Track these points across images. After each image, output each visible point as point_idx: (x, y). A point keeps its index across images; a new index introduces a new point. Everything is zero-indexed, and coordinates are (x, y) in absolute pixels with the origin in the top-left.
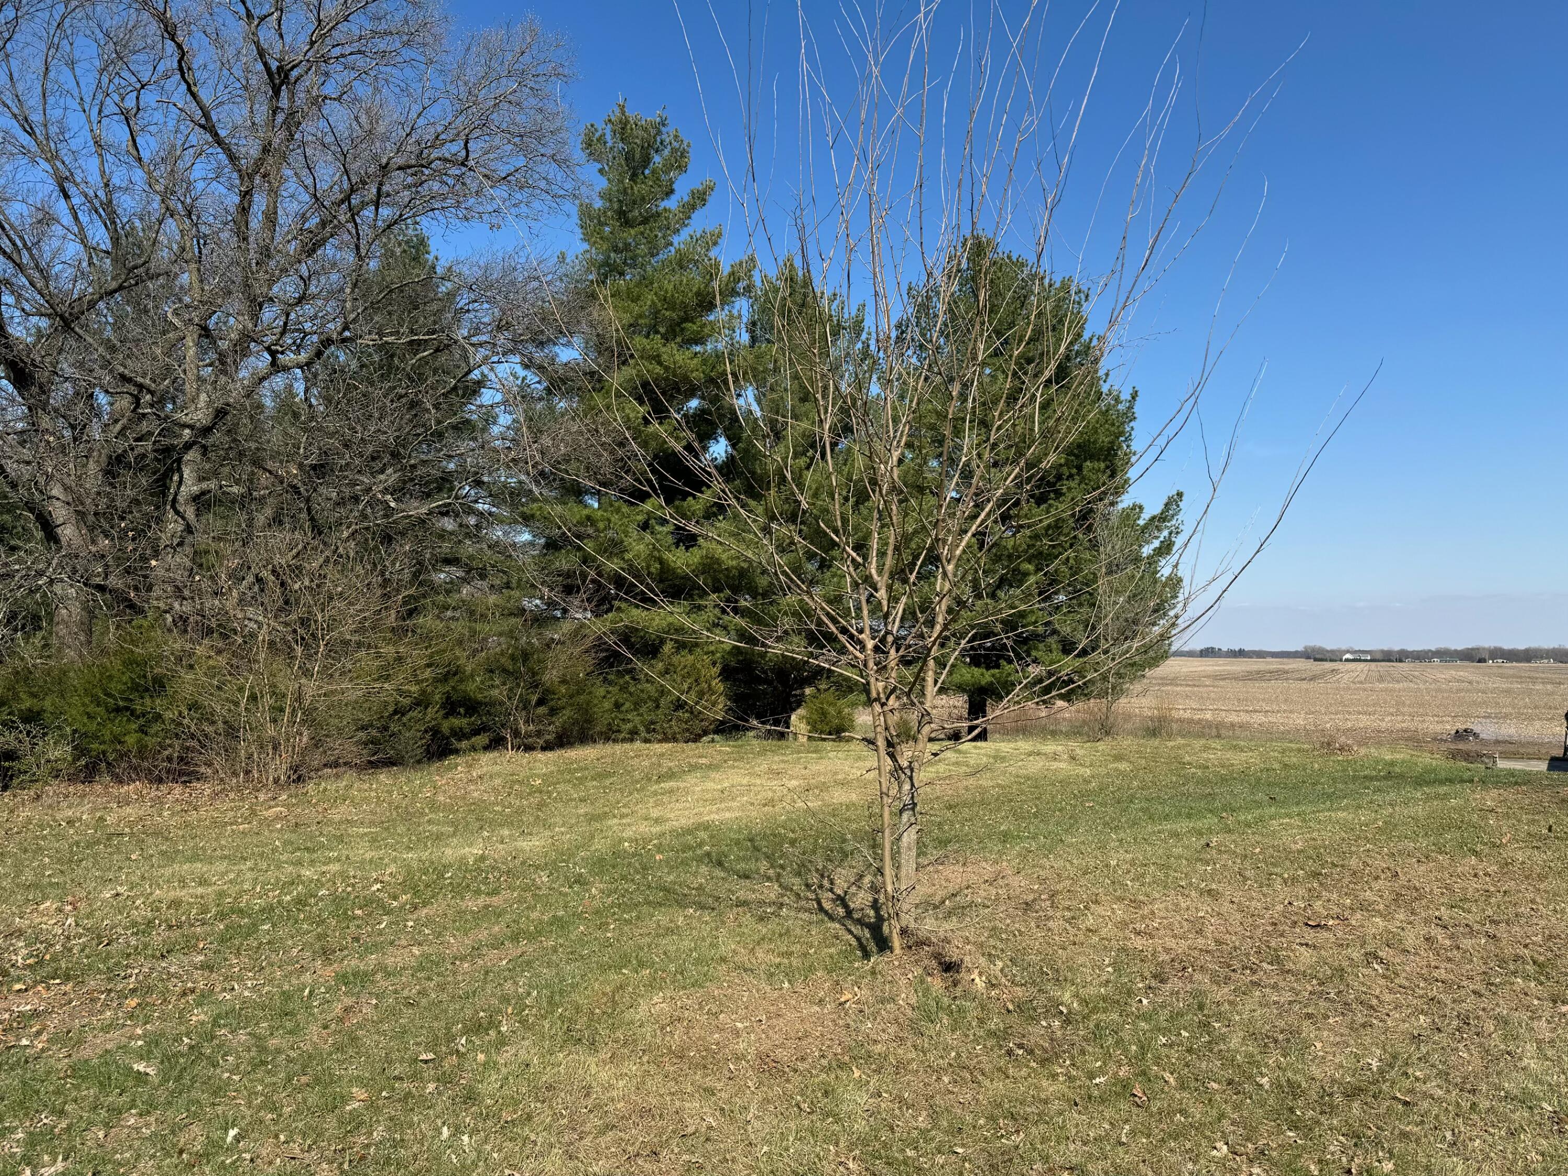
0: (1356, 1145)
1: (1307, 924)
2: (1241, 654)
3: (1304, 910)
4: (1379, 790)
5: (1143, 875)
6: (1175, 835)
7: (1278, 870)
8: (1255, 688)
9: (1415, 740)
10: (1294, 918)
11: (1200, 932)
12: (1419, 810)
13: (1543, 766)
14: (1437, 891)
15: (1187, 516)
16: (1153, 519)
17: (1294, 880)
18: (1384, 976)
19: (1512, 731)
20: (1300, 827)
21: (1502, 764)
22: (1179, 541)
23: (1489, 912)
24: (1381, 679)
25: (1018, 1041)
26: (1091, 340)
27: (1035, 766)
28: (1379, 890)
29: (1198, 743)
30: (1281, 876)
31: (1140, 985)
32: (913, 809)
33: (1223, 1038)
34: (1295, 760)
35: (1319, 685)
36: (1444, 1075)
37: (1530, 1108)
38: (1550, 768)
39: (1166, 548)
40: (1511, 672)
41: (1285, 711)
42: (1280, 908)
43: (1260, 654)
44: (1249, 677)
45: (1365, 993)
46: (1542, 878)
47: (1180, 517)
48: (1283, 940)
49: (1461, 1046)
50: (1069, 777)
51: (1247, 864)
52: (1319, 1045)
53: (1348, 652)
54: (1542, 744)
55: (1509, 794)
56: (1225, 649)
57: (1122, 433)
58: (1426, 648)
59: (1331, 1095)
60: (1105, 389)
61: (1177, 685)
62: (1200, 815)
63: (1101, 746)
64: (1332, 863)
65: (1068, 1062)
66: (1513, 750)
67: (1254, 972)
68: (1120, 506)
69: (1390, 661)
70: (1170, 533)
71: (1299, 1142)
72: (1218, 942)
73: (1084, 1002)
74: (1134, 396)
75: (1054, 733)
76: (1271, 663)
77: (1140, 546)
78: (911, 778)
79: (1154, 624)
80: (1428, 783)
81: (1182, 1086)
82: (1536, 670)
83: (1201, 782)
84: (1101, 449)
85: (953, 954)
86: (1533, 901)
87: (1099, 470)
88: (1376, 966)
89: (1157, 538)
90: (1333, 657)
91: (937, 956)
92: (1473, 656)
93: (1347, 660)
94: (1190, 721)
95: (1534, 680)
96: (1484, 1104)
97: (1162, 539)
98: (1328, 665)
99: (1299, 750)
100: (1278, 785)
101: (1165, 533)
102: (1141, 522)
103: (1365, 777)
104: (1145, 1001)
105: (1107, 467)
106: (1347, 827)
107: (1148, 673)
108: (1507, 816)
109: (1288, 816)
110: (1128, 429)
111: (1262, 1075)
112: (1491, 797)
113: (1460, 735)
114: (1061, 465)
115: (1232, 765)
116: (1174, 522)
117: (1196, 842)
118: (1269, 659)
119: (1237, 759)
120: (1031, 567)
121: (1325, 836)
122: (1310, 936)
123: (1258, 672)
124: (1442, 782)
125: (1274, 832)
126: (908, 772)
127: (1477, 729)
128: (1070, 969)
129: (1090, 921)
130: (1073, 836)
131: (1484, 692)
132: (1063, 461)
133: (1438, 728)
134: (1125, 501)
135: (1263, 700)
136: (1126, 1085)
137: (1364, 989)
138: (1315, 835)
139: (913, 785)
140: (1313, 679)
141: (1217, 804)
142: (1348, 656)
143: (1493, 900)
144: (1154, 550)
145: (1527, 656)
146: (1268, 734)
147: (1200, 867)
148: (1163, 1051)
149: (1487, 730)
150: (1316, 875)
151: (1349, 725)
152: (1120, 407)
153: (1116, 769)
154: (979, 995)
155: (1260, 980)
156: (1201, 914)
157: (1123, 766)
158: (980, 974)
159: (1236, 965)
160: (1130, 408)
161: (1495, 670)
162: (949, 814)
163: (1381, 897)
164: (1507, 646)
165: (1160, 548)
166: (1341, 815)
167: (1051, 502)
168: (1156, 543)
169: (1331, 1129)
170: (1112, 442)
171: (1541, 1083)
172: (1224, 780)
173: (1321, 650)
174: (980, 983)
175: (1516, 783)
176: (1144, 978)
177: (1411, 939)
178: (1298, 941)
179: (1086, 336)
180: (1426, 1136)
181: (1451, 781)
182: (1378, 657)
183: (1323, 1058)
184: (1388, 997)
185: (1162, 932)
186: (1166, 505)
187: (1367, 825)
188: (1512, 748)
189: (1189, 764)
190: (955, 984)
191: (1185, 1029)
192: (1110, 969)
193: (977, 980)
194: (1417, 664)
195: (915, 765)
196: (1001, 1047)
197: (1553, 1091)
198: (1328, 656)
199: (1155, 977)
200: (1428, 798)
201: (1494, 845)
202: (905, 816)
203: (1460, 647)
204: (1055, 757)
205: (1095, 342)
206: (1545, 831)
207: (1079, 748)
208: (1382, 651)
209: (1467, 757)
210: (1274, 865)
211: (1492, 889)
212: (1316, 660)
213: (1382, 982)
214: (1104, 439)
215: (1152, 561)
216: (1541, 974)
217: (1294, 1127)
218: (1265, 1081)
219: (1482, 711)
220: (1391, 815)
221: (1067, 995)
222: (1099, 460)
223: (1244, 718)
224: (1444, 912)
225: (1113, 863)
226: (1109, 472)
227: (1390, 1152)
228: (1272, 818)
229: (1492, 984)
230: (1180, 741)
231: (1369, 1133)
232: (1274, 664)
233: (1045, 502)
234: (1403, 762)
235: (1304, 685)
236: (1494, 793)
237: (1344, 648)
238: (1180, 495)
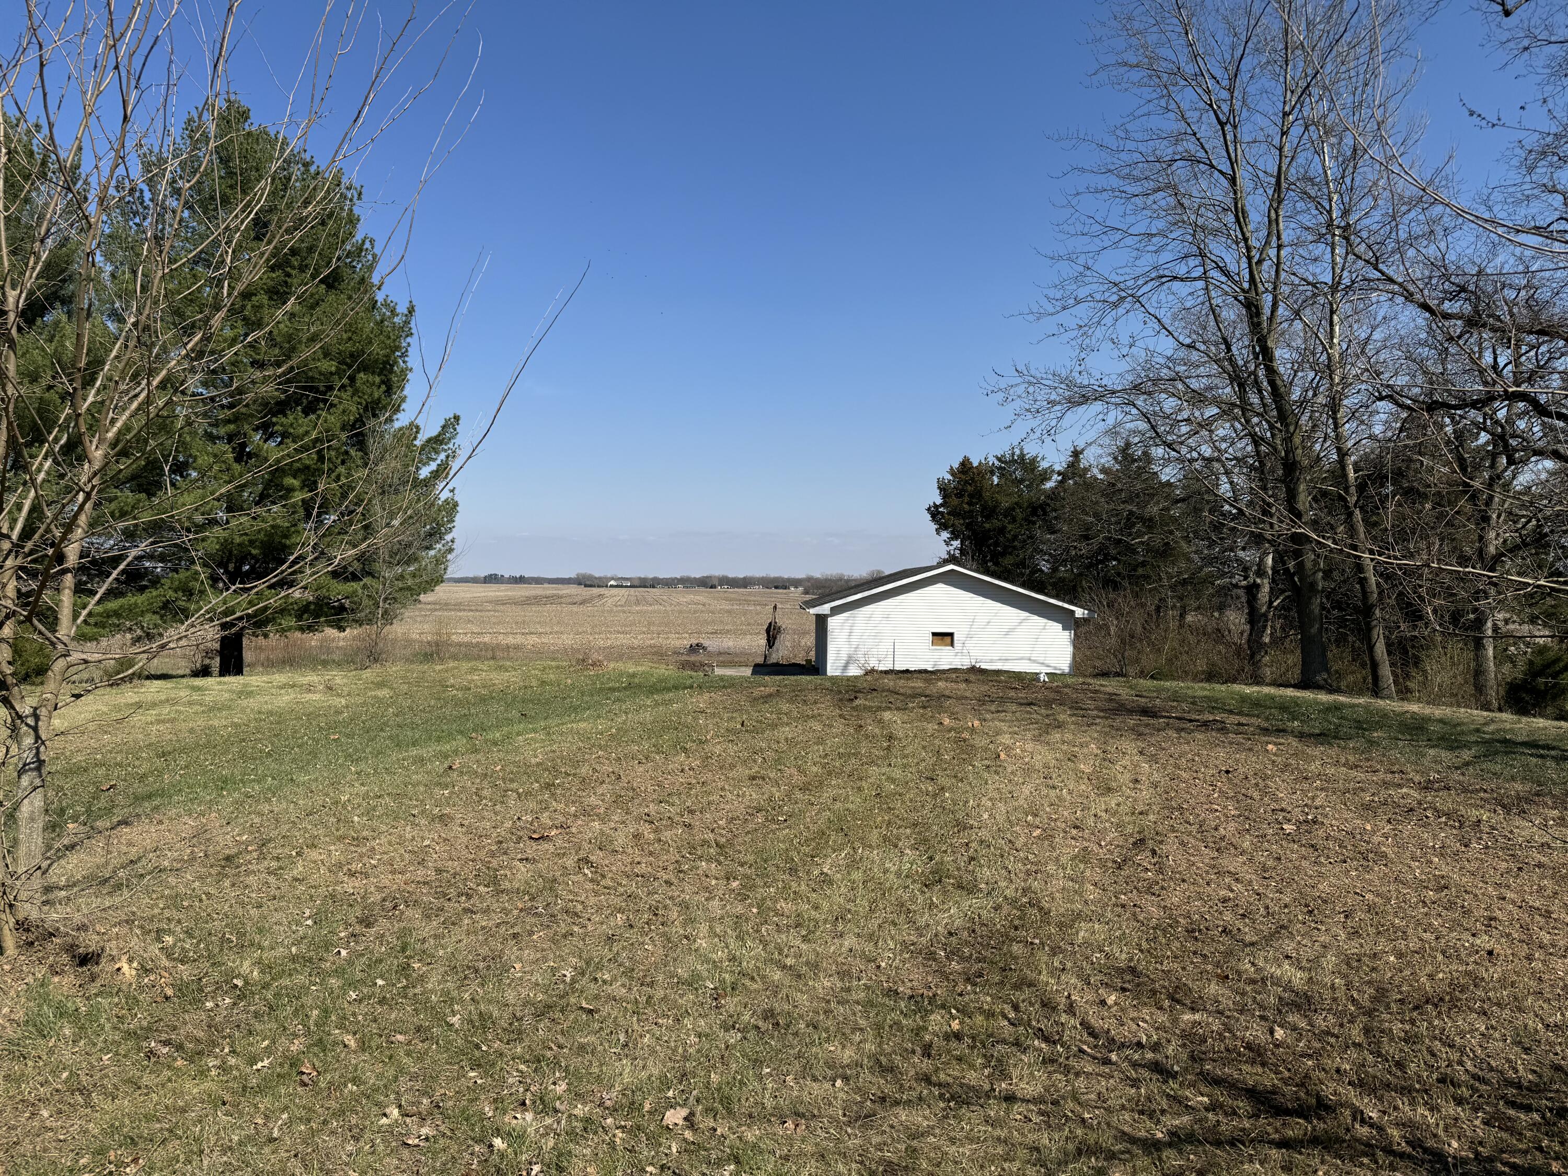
0: (535, 1070)
1: (531, 838)
2: (521, 580)
3: (531, 824)
4: (619, 700)
5: (374, 809)
6: (421, 761)
7: (514, 785)
8: (531, 612)
9: (659, 654)
10: (521, 834)
11: (422, 863)
12: (647, 716)
13: (748, 672)
14: (650, 789)
15: (464, 440)
16: (429, 440)
17: (528, 794)
18: (592, 881)
19: (731, 644)
20: (543, 741)
21: (718, 671)
22: (455, 465)
23: (689, 804)
24: (638, 603)
25: (164, 1036)
26: (364, 242)
27: (285, 699)
28: (602, 795)
29: (465, 665)
30: (516, 791)
31: (342, 935)
32: (38, 769)
33: (422, 979)
34: (552, 676)
35: (588, 608)
36: (629, 972)
37: (696, 989)
38: (754, 673)
39: (441, 472)
40: (733, 596)
41: (557, 632)
42: (508, 824)
43: (538, 581)
44: (528, 602)
45: (572, 901)
46: (732, 767)
47: (457, 441)
48: (505, 857)
49: (647, 939)
50: (320, 709)
51: (485, 784)
52: (518, 966)
53: (612, 579)
54: (750, 654)
55: (717, 696)
56: (507, 576)
57: (398, 348)
58: (673, 576)
59: (520, 1019)
60: (380, 297)
61: (460, 610)
62: (450, 736)
63: (367, 674)
64: (566, 773)
65: (227, 1050)
66: (730, 659)
67: (469, 897)
68: (397, 425)
69: (645, 587)
70: (447, 457)
71: (479, 1082)
72: (439, 871)
73: (266, 968)
74: (411, 310)
75: (325, 663)
76: (548, 589)
77: (418, 468)
78: (35, 729)
79: (429, 548)
80: (658, 691)
81: (363, 1046)
82: (750, 594)
83: (458, 703)
84: (376, 361)
85: (90, 942)
86: (723, 789)
87: (374, 384)
88: (586, 871)
89: (434, 460)
90: (600, 583)
91: (71, 948)
92: (706, 583)
93: (612, 586)
94: (468, 645)
95: (748, 602)
96: (660, 994)
97: (439, 462)
98: (595, 591)
99: (558, 667)
100: (532, 701)
101: (442, 456)
102: (418, 443)
103: (610, 689)
104: (344, 953)
105: (383, 382)
106: (584, 737)
107: (422, 597)
108: (713, 715)
109: (535, 731)
110: (404, 344)
111: (454, 1013)
112: (702, 700)
113: (695, 649)
114: (331, 373)
115: (494, 685)
116: (451, 446)
117: (438, 766)
118: (546, 585)
119: (499, 678)
120: (296, 483)
121: (565, 746)
122: (531, 849)
123: (535, 597)
124: (669, 690)
125: (517, 748)
126: (30, 721)
127: (706, 643)
128: (260, 931)
129: (299, 869)
130: (307, 773)
131: (713, 613)
132: (333, 369)
133: (678, 643)
134: (402, 420)
135: (539, 623)
136: (294, 1063)
137: (571, 897)
138: (555, 747)
139: (38, 737)
140: (583, 603)
141: (470, 725)
142: (612, 583)
143: (693, 792)
144: (431, 473)
145: (745, 583)
146: (539, 653)
147: (438, 792)
148: (349, 1009)
149: (712, 644)
150: (548, 786)
151: (609, 643)
152: (396, 320)
153: (375, 697)
154: (124, 987)
155: (474, 905)
156: (426, 843)
157: (384, 693)
158: (130, 961)
159: (452, 892)
160: (407, 322)
161: (722, 595)
162: (159, 763)
163: (603, 800)
164: (731, 575)
165: (437, 471)
166: (582, 725)
167: (319, 412)
168: (433, 466)
169: (513, 1059)
170: (387, 356)
171: (708, 961)
172: (483, 700)
173: (591, 577)
174: (128, 971)
175: (724, 687)
176: (347, 925)
177: (621, 839)
178: (519, 856)
179: (359, 237)
180: (601, 1044)
181: (676, 688)
182: (636, 583)
183: (521, 979)
184: (592, 900)
185: (381, 868)
186: (444, 427)
187: (601, 734)
188: (729, 658)
189: (452, 686)
190: (93, 978)
191: (382, 977)
192: (309, 922)
193: (125, 968)
194: (666, 589)
195: (43, 712)
196: (139, 1049)
197: (716, 967)
198: (596, 582)
199: (361, 921)
200: (657, 704)
201: (701, 742)
202: (25, 781)
203: (698, 575)
204: (310, 688)
205: (367, 245)
206: (739, 726)
207: (338, 677)
208: (640, 578)
209: (694, 666)
210: (512, 781)
211: (694, 781)
212: (586, 586)
213: (589, 886)
214: (376, 350)
215: (428, 483)
216: (722, 854)
217: (476, 1065)
218: (455, 1020)
219: (710, 629)
220: (624, 723)
221: (246, 964)
222: (373, 373)
223: (519, 639)
224: (652, 808)
225: (344, 798)
226: (383, 387)
227: (567, 1070)
228: (518, 734)
229: (681, 872)
230: (451, 664)
231: (549, 1054)
232: (550, 590)
233: (314, 412)
234: (643, 672)
235: (575, 608)
236: (706, 696)
237: (609, 575)
238: (457, 418)
